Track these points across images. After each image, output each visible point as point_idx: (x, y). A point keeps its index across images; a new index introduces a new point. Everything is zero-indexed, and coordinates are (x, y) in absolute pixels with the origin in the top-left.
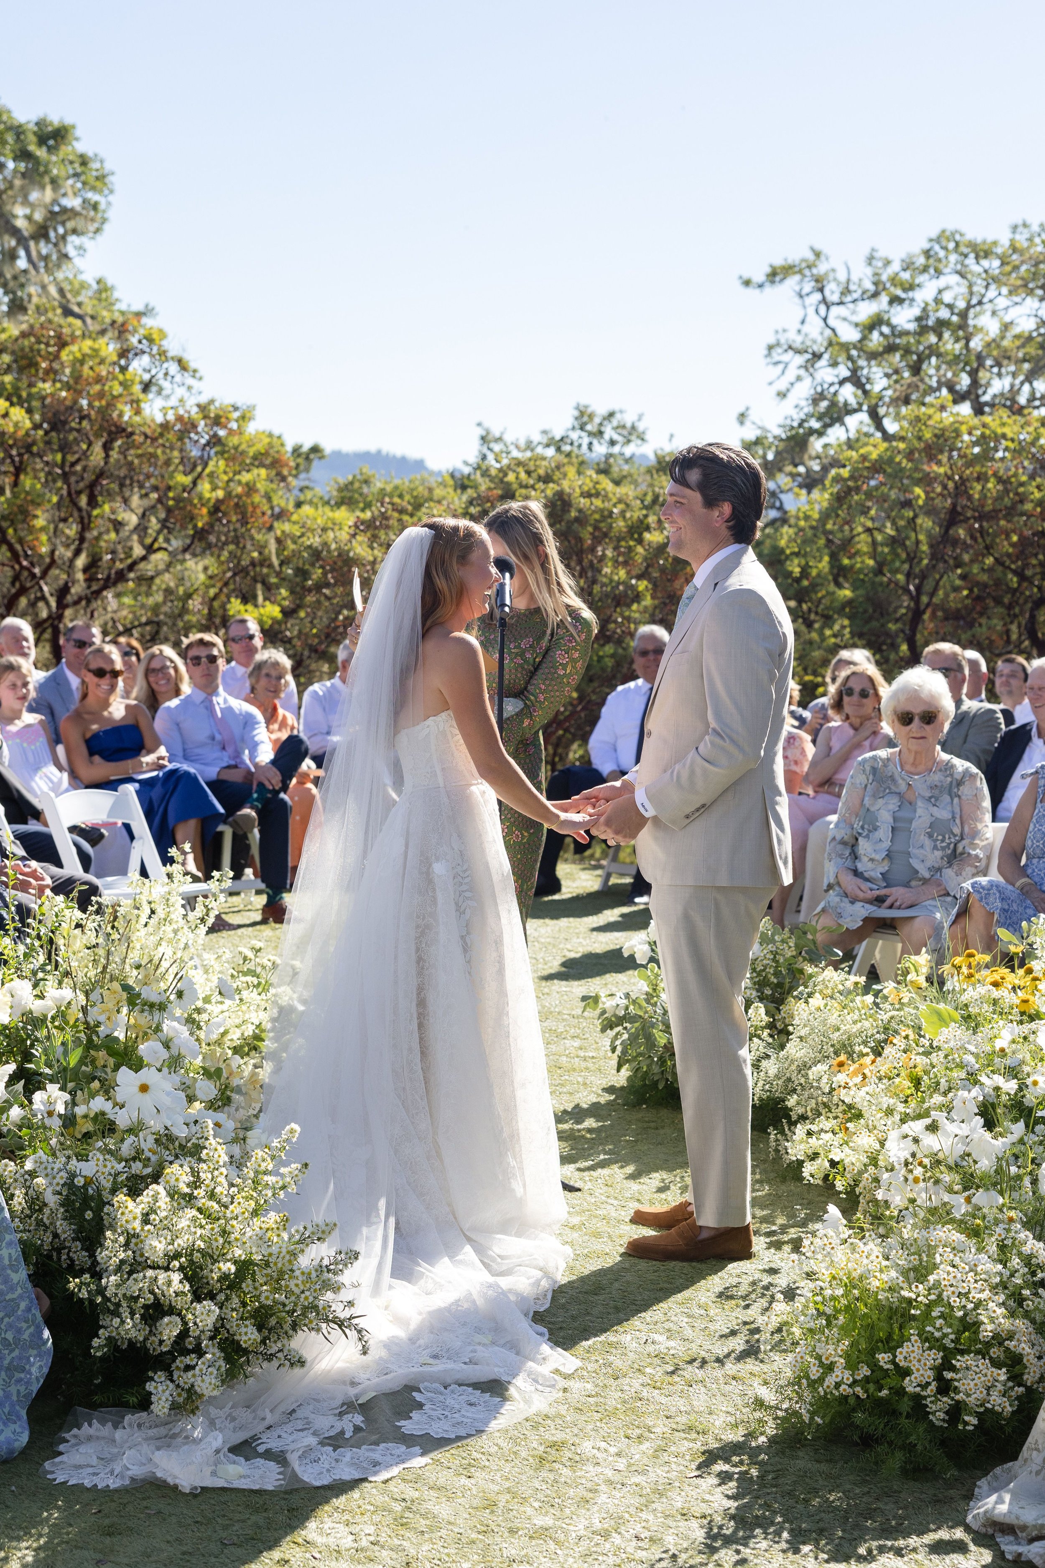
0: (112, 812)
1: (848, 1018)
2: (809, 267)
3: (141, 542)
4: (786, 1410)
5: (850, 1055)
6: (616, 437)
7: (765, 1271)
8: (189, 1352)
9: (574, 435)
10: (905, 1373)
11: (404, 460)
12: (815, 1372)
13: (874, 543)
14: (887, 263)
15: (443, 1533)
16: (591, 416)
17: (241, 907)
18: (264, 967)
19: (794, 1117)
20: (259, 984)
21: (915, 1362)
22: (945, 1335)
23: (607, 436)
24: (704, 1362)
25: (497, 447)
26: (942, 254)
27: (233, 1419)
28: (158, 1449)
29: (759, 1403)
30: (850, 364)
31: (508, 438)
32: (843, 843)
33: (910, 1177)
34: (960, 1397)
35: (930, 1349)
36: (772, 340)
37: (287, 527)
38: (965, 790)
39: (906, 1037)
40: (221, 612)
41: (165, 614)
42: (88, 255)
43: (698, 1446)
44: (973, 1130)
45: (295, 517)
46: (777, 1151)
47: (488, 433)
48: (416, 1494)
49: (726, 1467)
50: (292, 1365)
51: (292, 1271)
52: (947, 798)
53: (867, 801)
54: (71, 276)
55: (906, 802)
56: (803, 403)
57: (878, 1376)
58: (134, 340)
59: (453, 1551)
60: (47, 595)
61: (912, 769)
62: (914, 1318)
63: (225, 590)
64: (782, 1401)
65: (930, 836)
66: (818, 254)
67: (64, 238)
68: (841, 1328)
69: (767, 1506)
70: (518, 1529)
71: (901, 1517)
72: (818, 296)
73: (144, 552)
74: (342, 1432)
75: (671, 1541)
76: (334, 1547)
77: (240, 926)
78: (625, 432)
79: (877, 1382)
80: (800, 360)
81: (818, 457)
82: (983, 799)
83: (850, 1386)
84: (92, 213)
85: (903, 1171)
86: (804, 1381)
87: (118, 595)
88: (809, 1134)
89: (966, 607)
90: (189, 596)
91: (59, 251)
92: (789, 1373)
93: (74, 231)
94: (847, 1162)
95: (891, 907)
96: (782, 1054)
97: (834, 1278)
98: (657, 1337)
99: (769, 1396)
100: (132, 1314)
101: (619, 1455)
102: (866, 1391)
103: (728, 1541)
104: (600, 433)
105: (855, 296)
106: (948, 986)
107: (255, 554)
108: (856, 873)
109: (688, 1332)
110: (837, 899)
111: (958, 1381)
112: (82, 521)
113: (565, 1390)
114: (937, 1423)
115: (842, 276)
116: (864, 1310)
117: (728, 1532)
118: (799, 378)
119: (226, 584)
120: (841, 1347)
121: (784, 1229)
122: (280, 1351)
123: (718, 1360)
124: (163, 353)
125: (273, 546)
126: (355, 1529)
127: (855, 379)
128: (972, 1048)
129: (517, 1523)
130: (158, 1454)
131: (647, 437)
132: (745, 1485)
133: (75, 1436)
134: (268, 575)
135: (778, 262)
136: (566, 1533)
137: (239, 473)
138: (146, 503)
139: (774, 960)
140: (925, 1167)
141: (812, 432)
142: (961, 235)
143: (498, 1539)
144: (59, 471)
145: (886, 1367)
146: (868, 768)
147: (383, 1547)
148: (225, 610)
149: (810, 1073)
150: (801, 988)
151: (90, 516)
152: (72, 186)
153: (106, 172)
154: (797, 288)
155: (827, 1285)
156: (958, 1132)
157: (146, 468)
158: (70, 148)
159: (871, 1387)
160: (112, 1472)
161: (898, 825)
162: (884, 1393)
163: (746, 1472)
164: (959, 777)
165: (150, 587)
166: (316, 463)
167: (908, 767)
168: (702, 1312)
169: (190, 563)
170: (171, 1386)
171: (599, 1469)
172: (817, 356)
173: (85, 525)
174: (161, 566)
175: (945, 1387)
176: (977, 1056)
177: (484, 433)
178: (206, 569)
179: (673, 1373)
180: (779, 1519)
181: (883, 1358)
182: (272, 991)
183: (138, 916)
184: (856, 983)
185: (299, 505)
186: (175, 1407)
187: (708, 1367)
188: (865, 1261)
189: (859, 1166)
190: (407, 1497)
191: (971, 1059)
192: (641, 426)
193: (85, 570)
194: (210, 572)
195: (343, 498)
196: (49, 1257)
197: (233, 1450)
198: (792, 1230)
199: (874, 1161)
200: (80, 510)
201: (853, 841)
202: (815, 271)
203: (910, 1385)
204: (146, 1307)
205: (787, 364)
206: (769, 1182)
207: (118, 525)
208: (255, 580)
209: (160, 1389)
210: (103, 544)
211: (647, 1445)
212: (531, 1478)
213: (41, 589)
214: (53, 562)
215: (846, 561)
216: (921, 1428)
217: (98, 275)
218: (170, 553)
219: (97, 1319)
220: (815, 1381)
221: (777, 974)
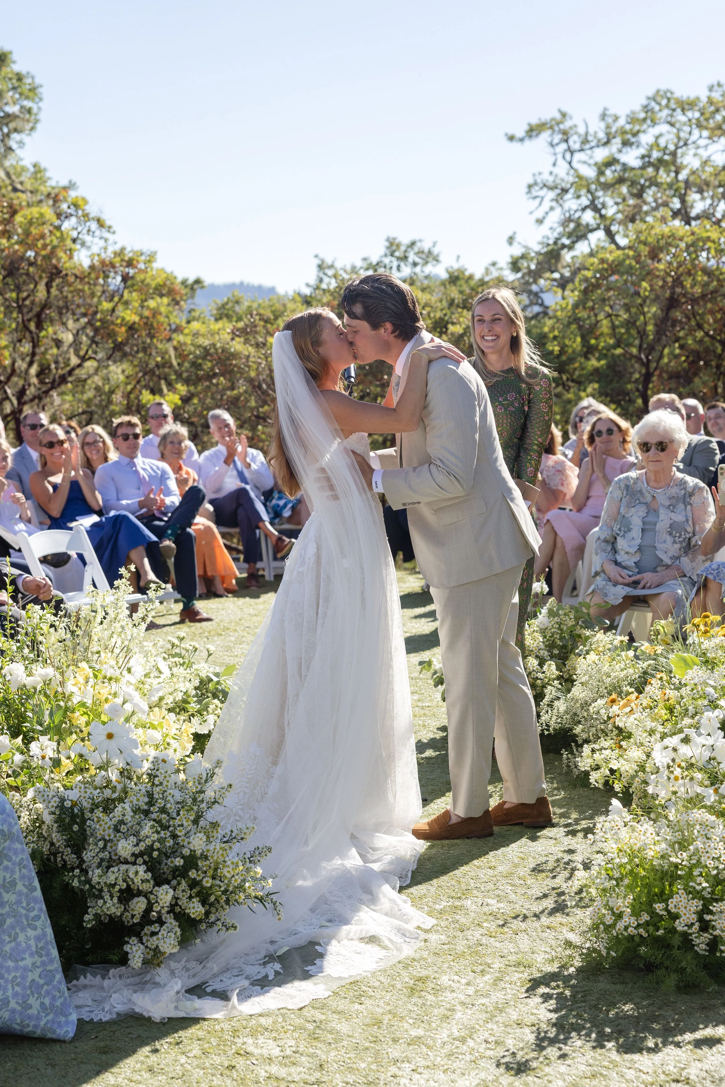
0: (69, 547)
1: (617, 667)
2: (558, 124)
3: (77, 354)
4: (588, 948)
5: (620, 694)
6: (417, 260)
7: (565, 851)
8: (152, 923)
9: (387, 261)
10: (675, 917)
11: (260, 288)
12: (609, 920)
13: (614, 327)
14: (616, 118)
15: (345, 1043)
16: (398, 246)
17: (165, 612)
18: (187, 651)
19: (580, 742)
20: (184, 663)
21: (683, 909)
22: (704, 889)
23: (410, 261)
24: (525, 917)
25: (330, 272)
26: (657, 108)
27: (188, 970)
28: (135, 992)
29: (569, 944)
30: (590, 196)
31: (338, 265)
32: (606, 541)
33: (672, 776)
34: (717, 932)
35: (693, 899)
36: (531, 181)
37: (181, 338)
38: (695, 499)
39: (661, 679)
40: (136, 401)
41: (96, 405)
42: (26, 147)
43: (526, 976)
44: (716, 741)
45: (186, 331)
46: (568, 766)
47: (323, 261)
48: (323, 1017)
49: (547, 990)
50: (227, 929)
51: (225, 861)
52: (681, 506)
53: (622, 510)
54: (14, 163)
55: (652, 510)
56: (555, 225)
57: (655, 919)
58: (64, 206)
59: (353, 1056)
60: (10, 395)
61: (655, 485)
62: (680, 877)
63: (138, 386)
64: (585, 942)
65: (670, 534)
66: (564, 115)
67: (8, 135)
68: (627, 886)
69: (579, 1016)
70: (399, 1039)
71: (677, 1020)
72: (564, 146)
73: (78, 361)
74: (267, 976)
75: (510, 1043)
76: (266, 1056)
77: (164, 626)
78: (424, 256)
79: (655, 925)
80: (552, 195)
81: (569, 266)
82: (708, 505)
83: (635, 928)
84: (27, 116)
85: (666, 772)
86: (601, 926)
87: (61, 394)
88: (593, 751)
89: (684, 369)
90: (112, 392)
91: (5, 145)
92: (589, 922)
93: (16, 130)
94: (622, 769)
95: (644, 588)
96: (569, 696)
97: (621, 851)
98: (490, 901)
99: (575, 938)
100: (112, 897)
101: (468, 984)
102: (647, 932)
103: (553, 1042)
104: (405, 258)
105: (593, 144)
106: (690, 641)
107: (159, 359)
108: (616, 563)
109: (512, 897)
110: (604, 583)
111: (715, 921)
112: (33, 341)
113: (426, 941)
114: (701, 952)
115: (582, 130)
116: (643, 873)
117: (552, 1035)
118: (552, 209)
119: (138, 382)
120: (628, 900)
121: (577, 821)
122: (218, 920)
123: (535, 915)
124: (86, 215)
125: (172, 353)
126: (281, 1043)
127: (593, 206)
128: (712, 683)
129: (398, 1035)
130: (135, 995)
131: (441, 258)
132: (562, 1002)
133: (75, 986)
134: (169, 374)
135: (534, 121)
136: (434, 1040)
137: (146, 300)
138: (78, 326)
139: (559, 628)
140: (682, 768)
141: (564, 246)
142: (672, 93)
143: (385, 1046)
144: (15, 305)
145: (661, 913)
146: (623, 486)
147: (302, 1055)
148: (139, 401)
149: (591, 708)
150: (581, 647)
151: (38, 337)
152: (12, 97)
153: (36, 85)
154: (549, 140)
155: (616, 855)
156: (705, 742)
157: (78, 301)
158: (9, 70)
159: (651, 929)
160: (103, 1010)
161: (647, 527)
162: (661, 932)
163: (562, 993)
164: (690, 490)
165: (84, 386)
166: (198, 292)
167: (652, 484)
168: (522, 882)
169: (113, 368)
170: (142, 947)
171: (455, 995)
172: (564, 191)
173: (35, 343)
174: (92, 371)
175: (705, 926)
176: (715, 688)
177: (320, 262)
178: (123, 371)
179: (503, 925)
180: (588, 1025)
181: (659, 907)
182: (195, 667)
183: (95, 617)
184: (622, 642)
185: (188, 322)
186: (146, 962)
187: (529, 921)
188: (643, 838)
189: (632, 772)
190: (317, 1019)
191: (711, 690)
192: (435, 251)
193: (38, 375)
194: (126, 373)
195: (221, 314)
196: (49, 860)
197: (188, 991)
198: (584, 822)
199: (642, 768)
200: (31, 332)
201: (612, 540)
202: (562, 126)
203: (680, 926)
204: (121, 891)
205: (542, 198)
206: (564, 789)
207: (58, 343)
208: (159, 377)
209: (134, 949)
210: (48, 357)
211: (488, 976)
212: (405, 1003)
213: (5, 392)
214: (13, 371)
215: (593, 342)
216: (689, 956)
217: (34, 160)
218: (98, 361)
219: (86, 902)
220: (610, 926)
221: (561, 639)
